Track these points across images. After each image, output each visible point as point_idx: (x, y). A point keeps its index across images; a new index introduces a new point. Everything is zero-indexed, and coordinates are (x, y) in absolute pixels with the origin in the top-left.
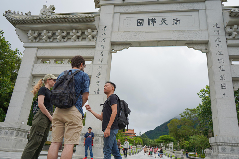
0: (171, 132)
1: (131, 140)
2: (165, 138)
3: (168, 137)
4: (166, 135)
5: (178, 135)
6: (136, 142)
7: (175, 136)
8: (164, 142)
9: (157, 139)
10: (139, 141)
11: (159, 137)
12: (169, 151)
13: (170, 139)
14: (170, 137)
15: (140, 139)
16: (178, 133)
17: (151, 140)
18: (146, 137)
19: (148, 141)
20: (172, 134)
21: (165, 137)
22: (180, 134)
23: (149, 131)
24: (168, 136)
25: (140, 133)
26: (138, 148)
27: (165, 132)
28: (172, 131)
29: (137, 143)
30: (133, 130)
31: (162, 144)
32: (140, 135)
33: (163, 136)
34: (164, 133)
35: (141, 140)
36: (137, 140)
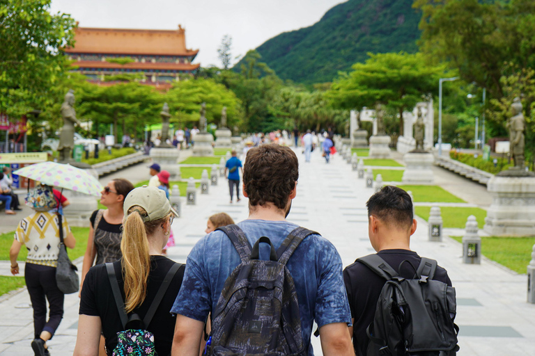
0: (433, 32)
1: (154, 103)
2: (392, 73)
3: (413, 66)
4: (394, 56)
5: (487, 47)
6: (189, 112)
7: (462, 59)
8: (383, 100)
9: (336, 84)
10: (214, 101)
11: (348, 70)
12: (424, 165)
13: (422, 77)
14: (429, 64)
15: (216, 91)
16: (487, 39)
17: (292, 91)
18: (264, 74)
19: (278, 99)
20: (440, 42)
21: (392, 66)
22: (496, 38)
23: (284, 36)
24: (411, 58)
25: (227, 46)
26: (201, 152)
27: (383, 33)
28: (446, 25)
29: (195, 117)
30: (181, 32)
31: (367, 115)
32: (226, 62)
33: (376, 64)
34: (376, 40)
35: (230, 97)
36: (196, 98)
